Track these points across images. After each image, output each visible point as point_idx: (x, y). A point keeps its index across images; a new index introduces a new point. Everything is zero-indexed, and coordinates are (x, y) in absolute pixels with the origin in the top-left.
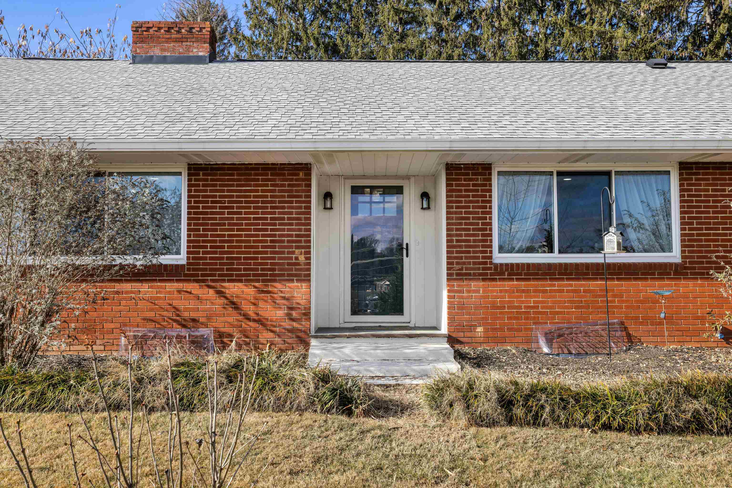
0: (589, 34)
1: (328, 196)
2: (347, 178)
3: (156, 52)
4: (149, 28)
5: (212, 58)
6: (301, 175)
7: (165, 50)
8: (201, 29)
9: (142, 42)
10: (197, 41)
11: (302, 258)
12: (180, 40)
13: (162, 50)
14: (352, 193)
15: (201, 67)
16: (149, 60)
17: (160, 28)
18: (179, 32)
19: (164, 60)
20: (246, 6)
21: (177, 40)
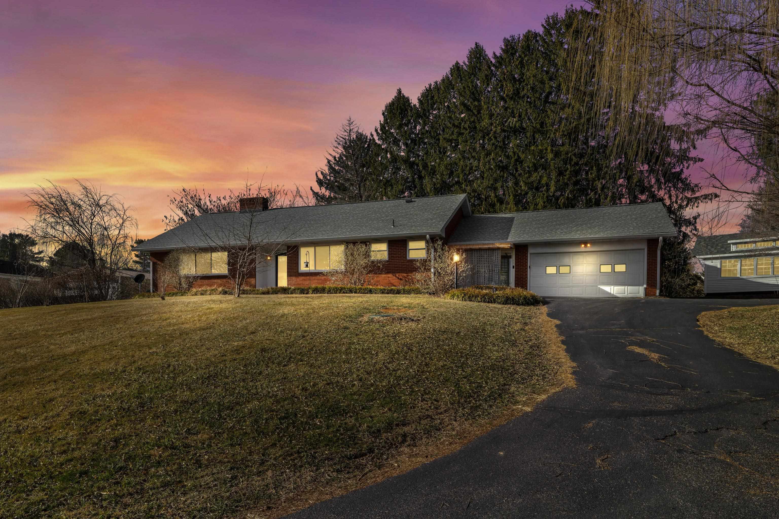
4: (244, 201)
5: (265, 209)
7: (249, 208)
9: (243, 205)
10: (259, 204)
11: (254, 273)
12: (253, 204)
16: (245, 212)
17: (247, 201)
18: (253, 201)
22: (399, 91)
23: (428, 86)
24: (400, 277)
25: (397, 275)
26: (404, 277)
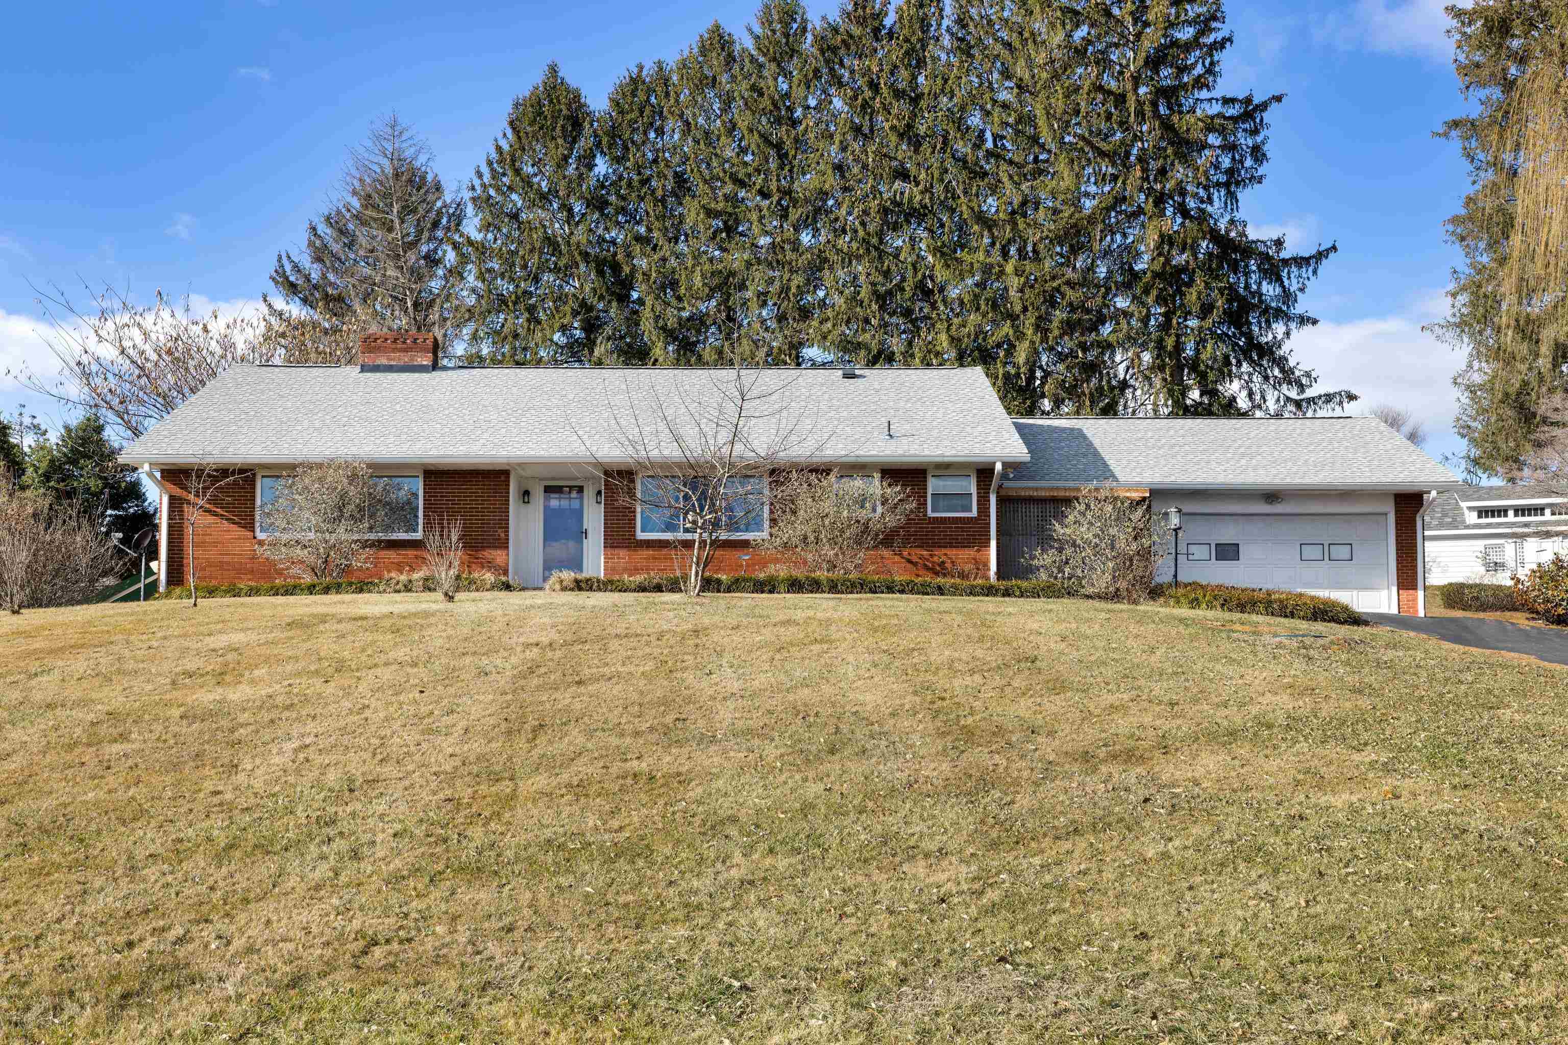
0: (968, 268)
1: (526, 493)
2: (541, 479)
3: (383, 361)
4: (376, 339)
5: (435, 366)
6: (503, 478)
7: (393, 360)
8: (425, 340)
9: (370, 352)
10: (421, 351)
11: (503, 535)
12: (405, 350)
13: (389, 359)
14: (545, 492)
15: (425, 376)
16: (376, 369)
17: (386, 339)
18: (404, 343)
19: (390, 369)
20: (473, 188)
21: (401, 350)
22: (553, 70)
23: (636, 70)
24: (915, 559)
25: (905, 554)
26: (921, 557)
